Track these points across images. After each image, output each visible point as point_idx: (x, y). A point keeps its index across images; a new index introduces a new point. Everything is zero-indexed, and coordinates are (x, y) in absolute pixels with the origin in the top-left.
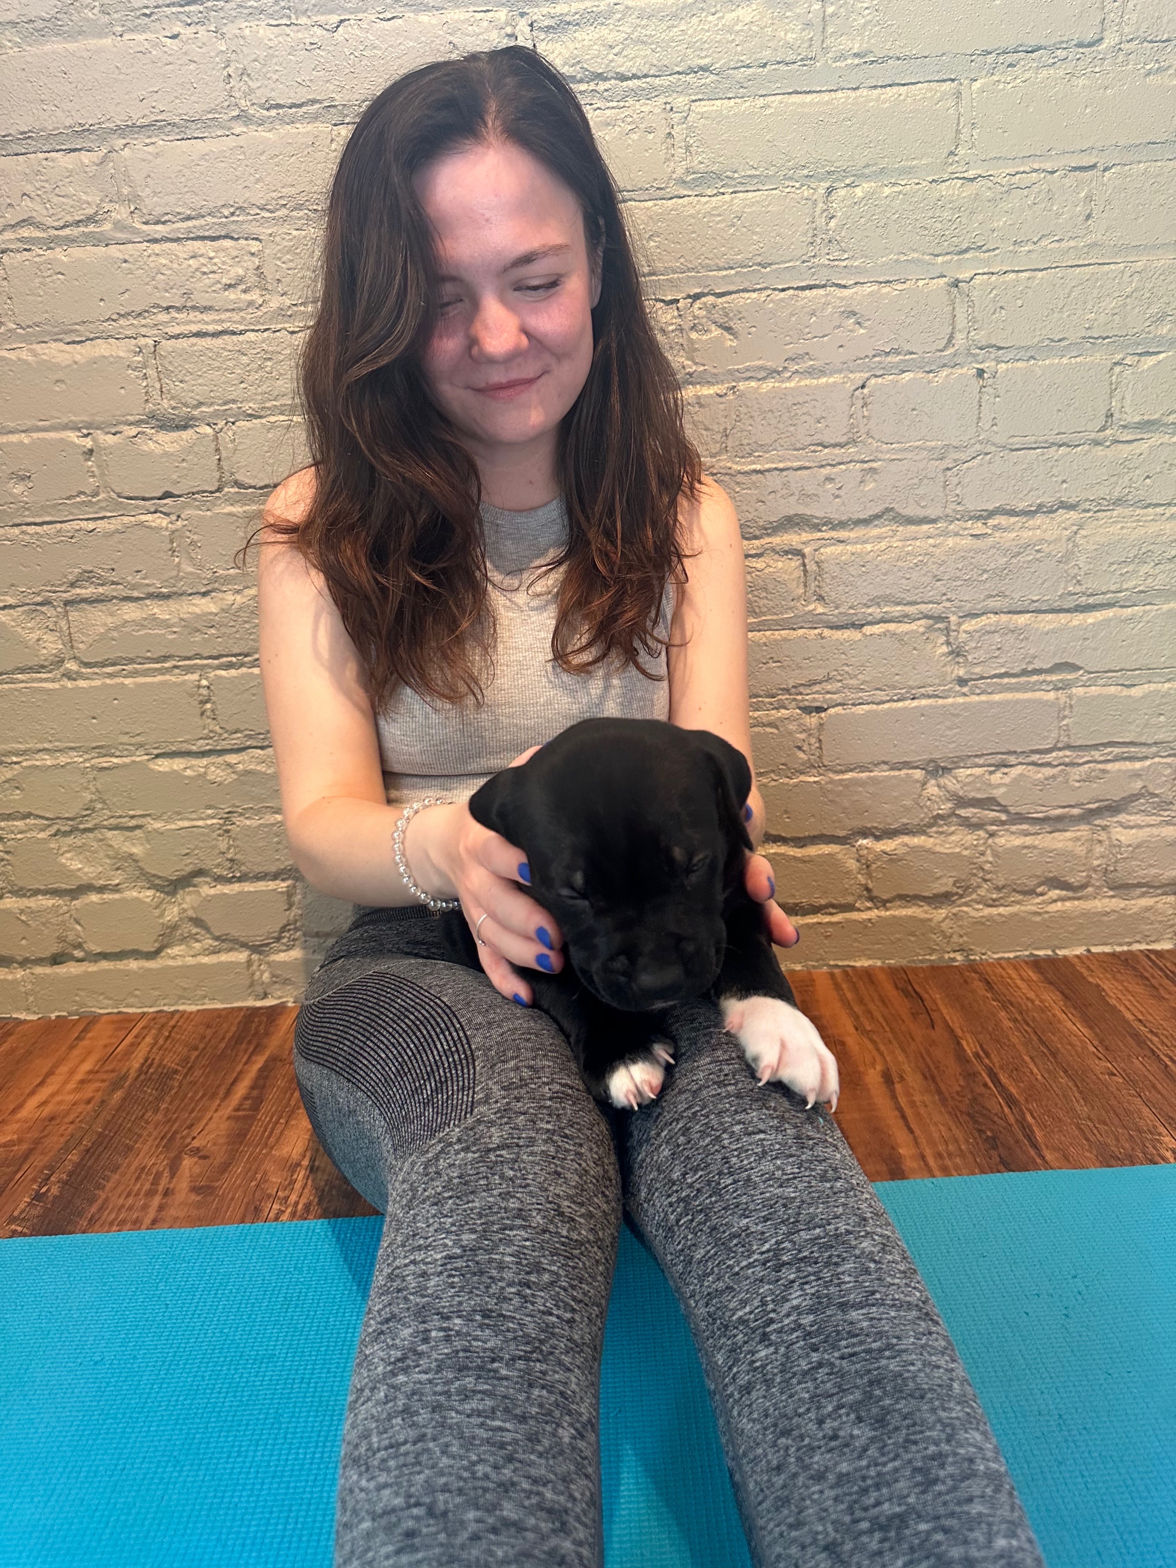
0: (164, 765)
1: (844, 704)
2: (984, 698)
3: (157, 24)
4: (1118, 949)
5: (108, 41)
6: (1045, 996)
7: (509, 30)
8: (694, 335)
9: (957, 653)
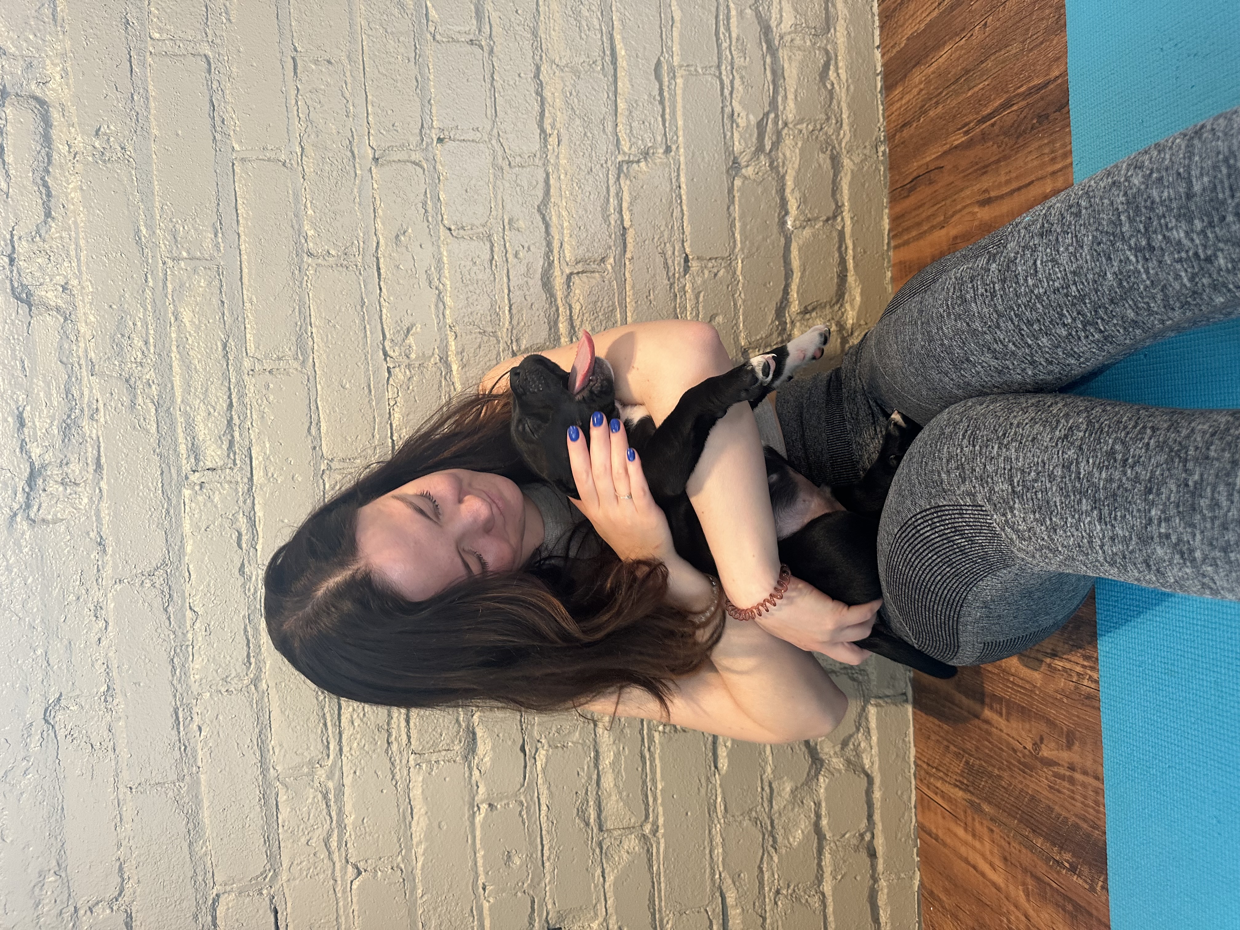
0: (723, 763)
1: (683, 241)
2: (680, 133)
3: (192, 741)
4: (877, 23)
5: (203, 777)
6: (917, 80)
7: (197, 488)
8: (413, 356)
9: (646, 154)
